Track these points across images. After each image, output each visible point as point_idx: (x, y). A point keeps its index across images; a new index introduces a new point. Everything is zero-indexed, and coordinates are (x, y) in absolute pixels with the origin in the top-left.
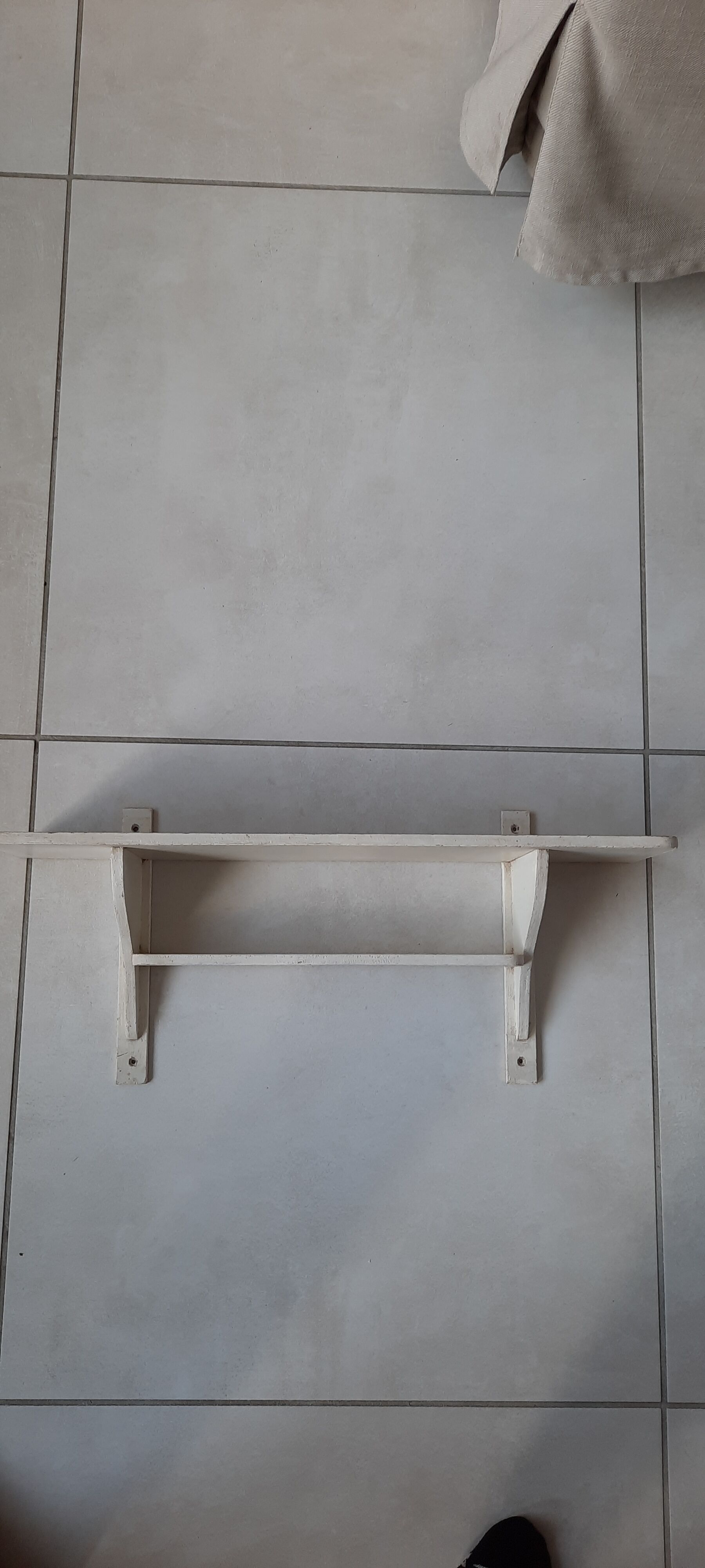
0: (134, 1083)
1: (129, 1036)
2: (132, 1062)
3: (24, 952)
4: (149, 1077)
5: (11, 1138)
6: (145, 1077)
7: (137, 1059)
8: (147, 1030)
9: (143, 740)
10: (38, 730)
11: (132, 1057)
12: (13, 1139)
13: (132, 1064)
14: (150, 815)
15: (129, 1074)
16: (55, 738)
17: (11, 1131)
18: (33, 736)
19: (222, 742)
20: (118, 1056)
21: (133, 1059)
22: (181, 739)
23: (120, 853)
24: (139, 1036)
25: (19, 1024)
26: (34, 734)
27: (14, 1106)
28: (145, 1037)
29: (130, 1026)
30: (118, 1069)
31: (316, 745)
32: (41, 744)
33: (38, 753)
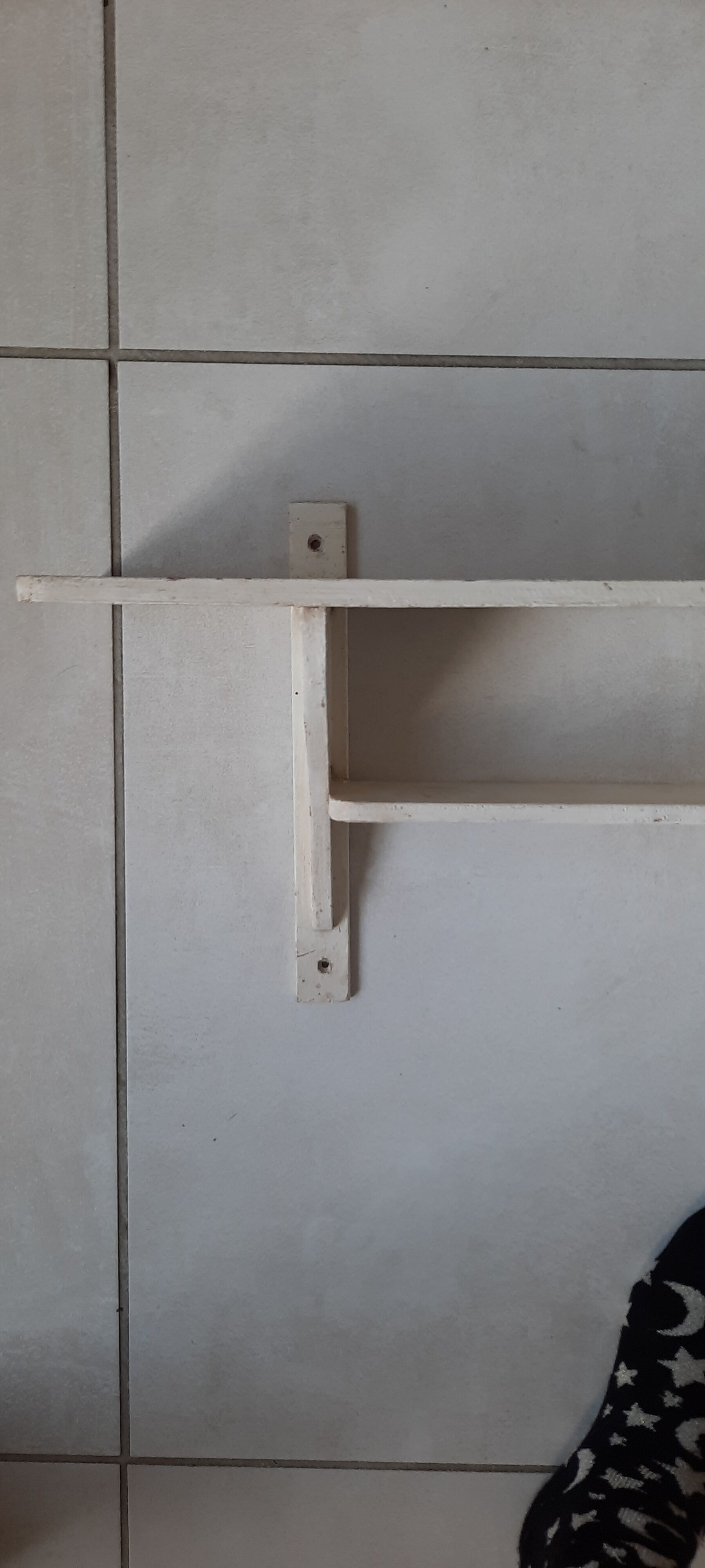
0: (328, 1000)
1: (318, 926)
2: (323, 965)
3: (120, 773)
4: (354, 988)
5: (120, 1083)
6: (347, 992)
7: (331, 960)
8: (347, 913)
9: (322, 359)
10: (113, 339)
11: (323, 958)
12: (125, 1084)
13: (322, 968)
14: (342, 515)
15: (318, 986)
16: (149, 355)
17: (121, 1072)
18: (105, 351)
19: (480, 362)
20: (298, 956)
21: (324, 960)
22: (398, 355)
23: (320, 622)
24: (336, 922)
25: (120, 898)
26: (107, 347)
27: (121, 1032)
28: (345, 924)
29: (321, 911)
30: (299, 977)
31: (672, 365)
32: (122, 368)
33: (116, 388)
